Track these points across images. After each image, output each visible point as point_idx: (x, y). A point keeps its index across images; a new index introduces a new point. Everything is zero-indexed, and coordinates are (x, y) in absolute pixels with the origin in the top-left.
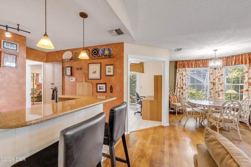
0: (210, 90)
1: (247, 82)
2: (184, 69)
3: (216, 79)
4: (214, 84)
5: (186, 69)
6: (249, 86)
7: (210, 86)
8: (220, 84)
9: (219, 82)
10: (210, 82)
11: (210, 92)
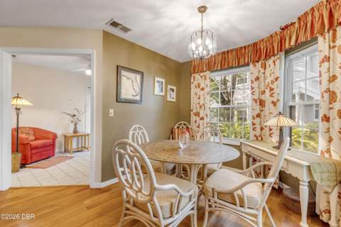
0: (254, 118)
1: (326, 92)
2: (202, 74)
3: (266, 90)
4: (262, 103)
5: (205, 73)
6: (331, 103)
7: (253, 109)
8: (273, 102)
9: (272, 99)
10: (254, 100)
11: (254, 124)
